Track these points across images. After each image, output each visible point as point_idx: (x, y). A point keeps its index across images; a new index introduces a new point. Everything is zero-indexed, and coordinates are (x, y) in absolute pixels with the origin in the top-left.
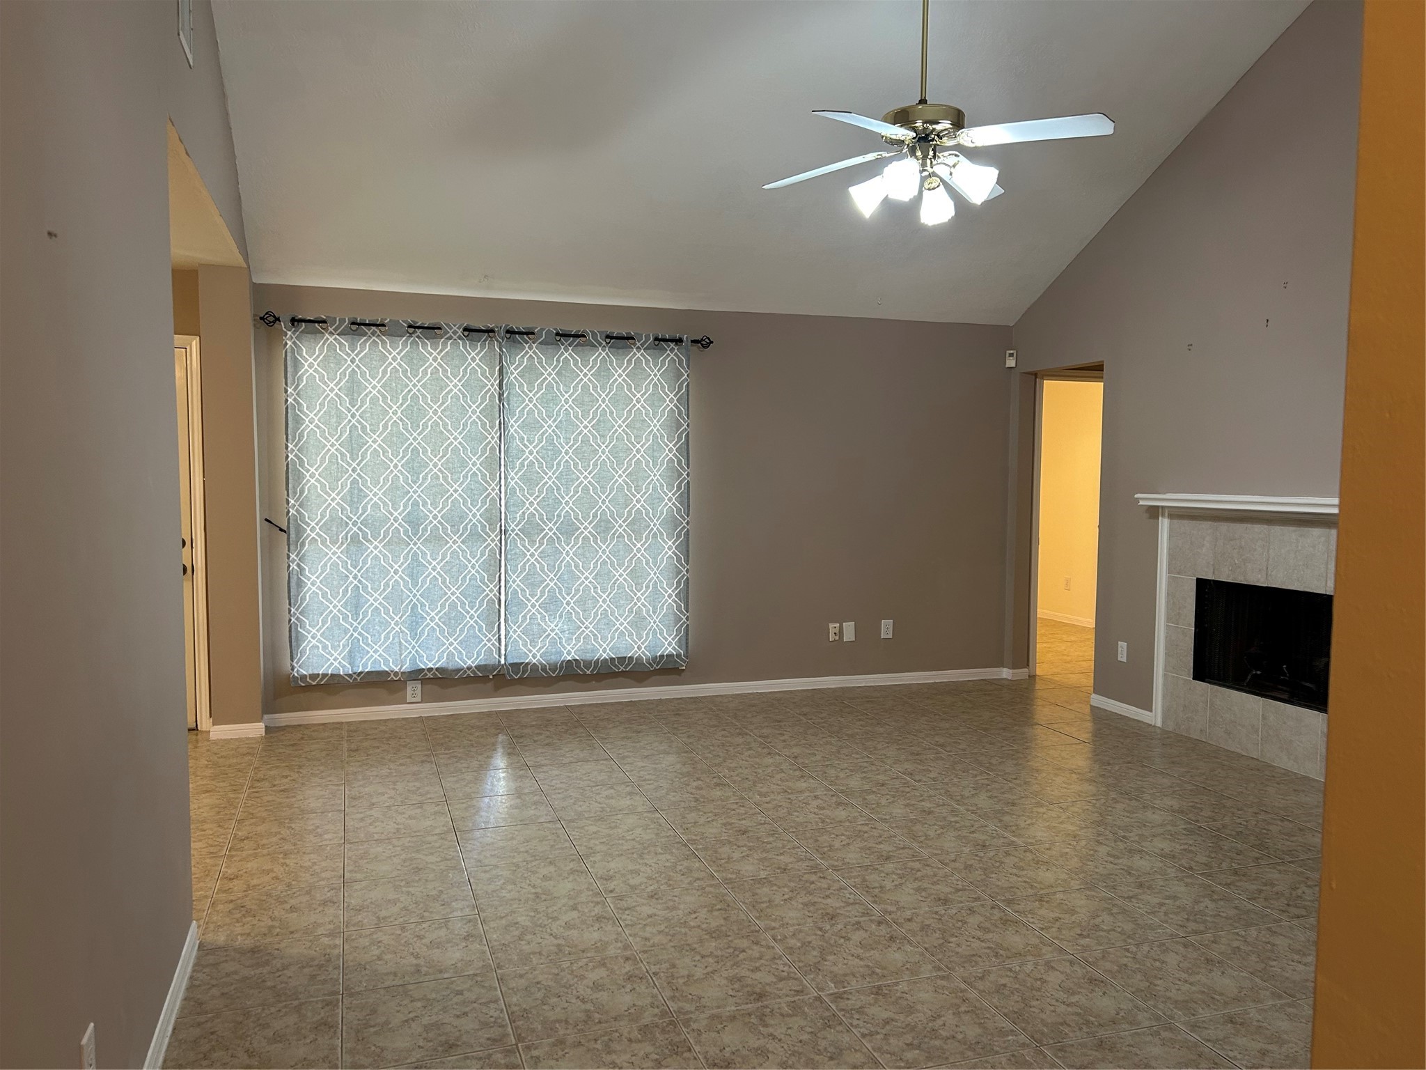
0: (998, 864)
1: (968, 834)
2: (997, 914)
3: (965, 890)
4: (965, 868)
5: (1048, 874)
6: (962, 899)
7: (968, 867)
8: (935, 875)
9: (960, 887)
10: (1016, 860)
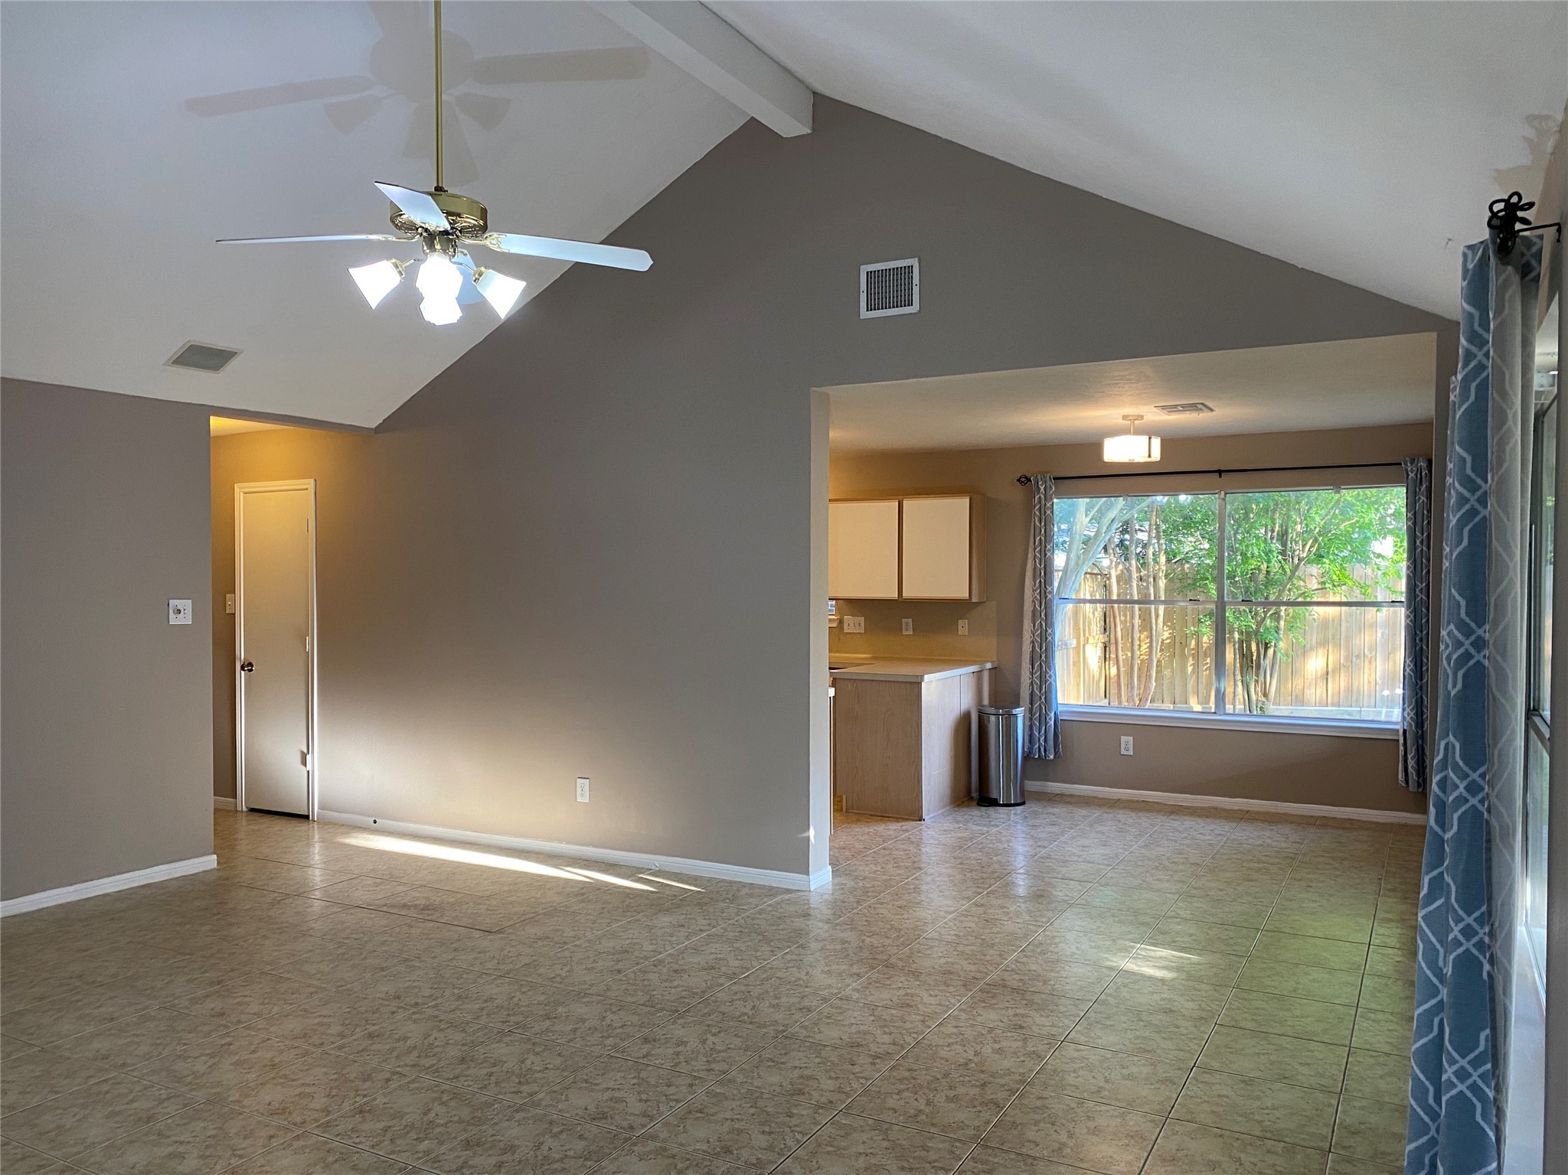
0: (334, 1092)
1: (391, 1123)
2: (315, 1040)
3: (358, 1053)
4: (369, 1075)
5: (268, 1098)
6: (356, 1043)
7: (367, 1078)
8: (397, 1057)
9: (364, 1054)
10: (312, 1106)
